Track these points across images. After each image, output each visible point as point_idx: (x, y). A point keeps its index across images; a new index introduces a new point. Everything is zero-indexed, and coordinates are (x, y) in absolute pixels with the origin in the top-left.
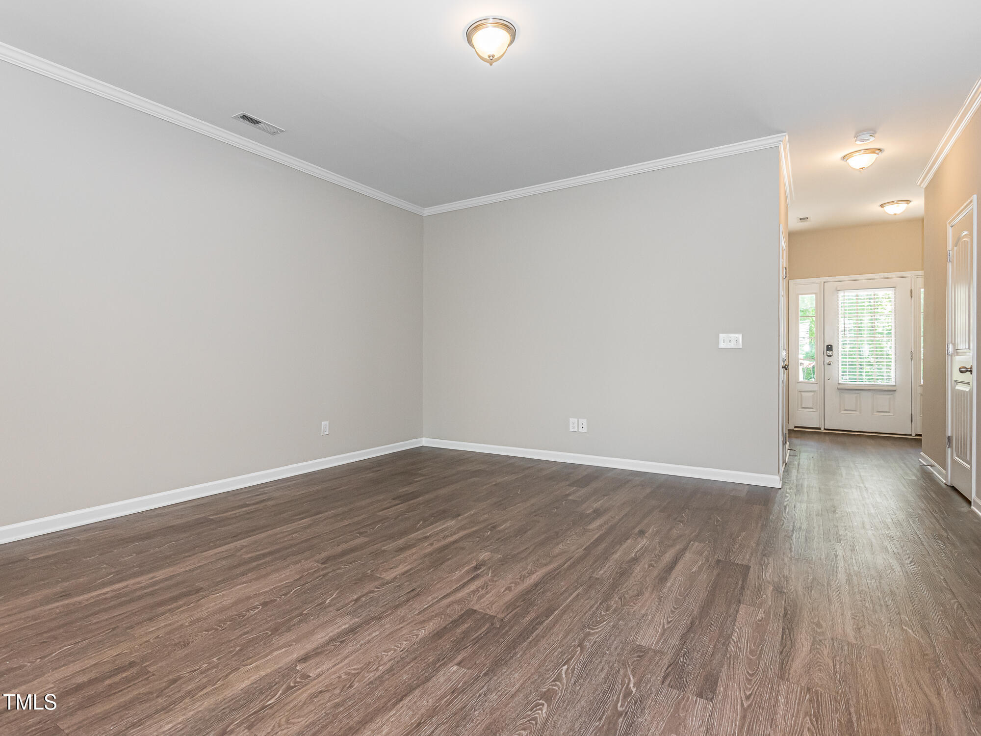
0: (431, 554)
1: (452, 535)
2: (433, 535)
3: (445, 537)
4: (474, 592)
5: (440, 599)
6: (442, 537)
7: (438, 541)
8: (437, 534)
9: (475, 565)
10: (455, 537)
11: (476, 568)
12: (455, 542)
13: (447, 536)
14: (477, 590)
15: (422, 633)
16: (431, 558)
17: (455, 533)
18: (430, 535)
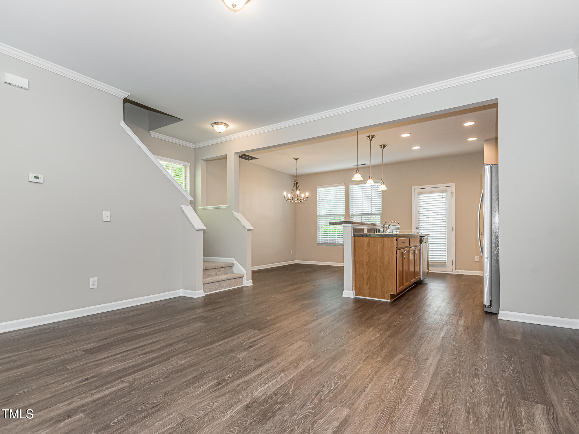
0: (278, 355)
1: (261, 374)
2: (278, 373)
3: (267, 371)
4: (256, 336)
5: (272, 333)
6: (269, 372)
7: (273, 367)
8: (274, 375)
9: (251, 348)
10: (258, 371)
11: (251, 347)
12: (260, 366)
13: (265, 372)
14: (254, 337)
15: (279, 324)
16: (278, 353)
17: (258, 375)
18: (280, 374)
